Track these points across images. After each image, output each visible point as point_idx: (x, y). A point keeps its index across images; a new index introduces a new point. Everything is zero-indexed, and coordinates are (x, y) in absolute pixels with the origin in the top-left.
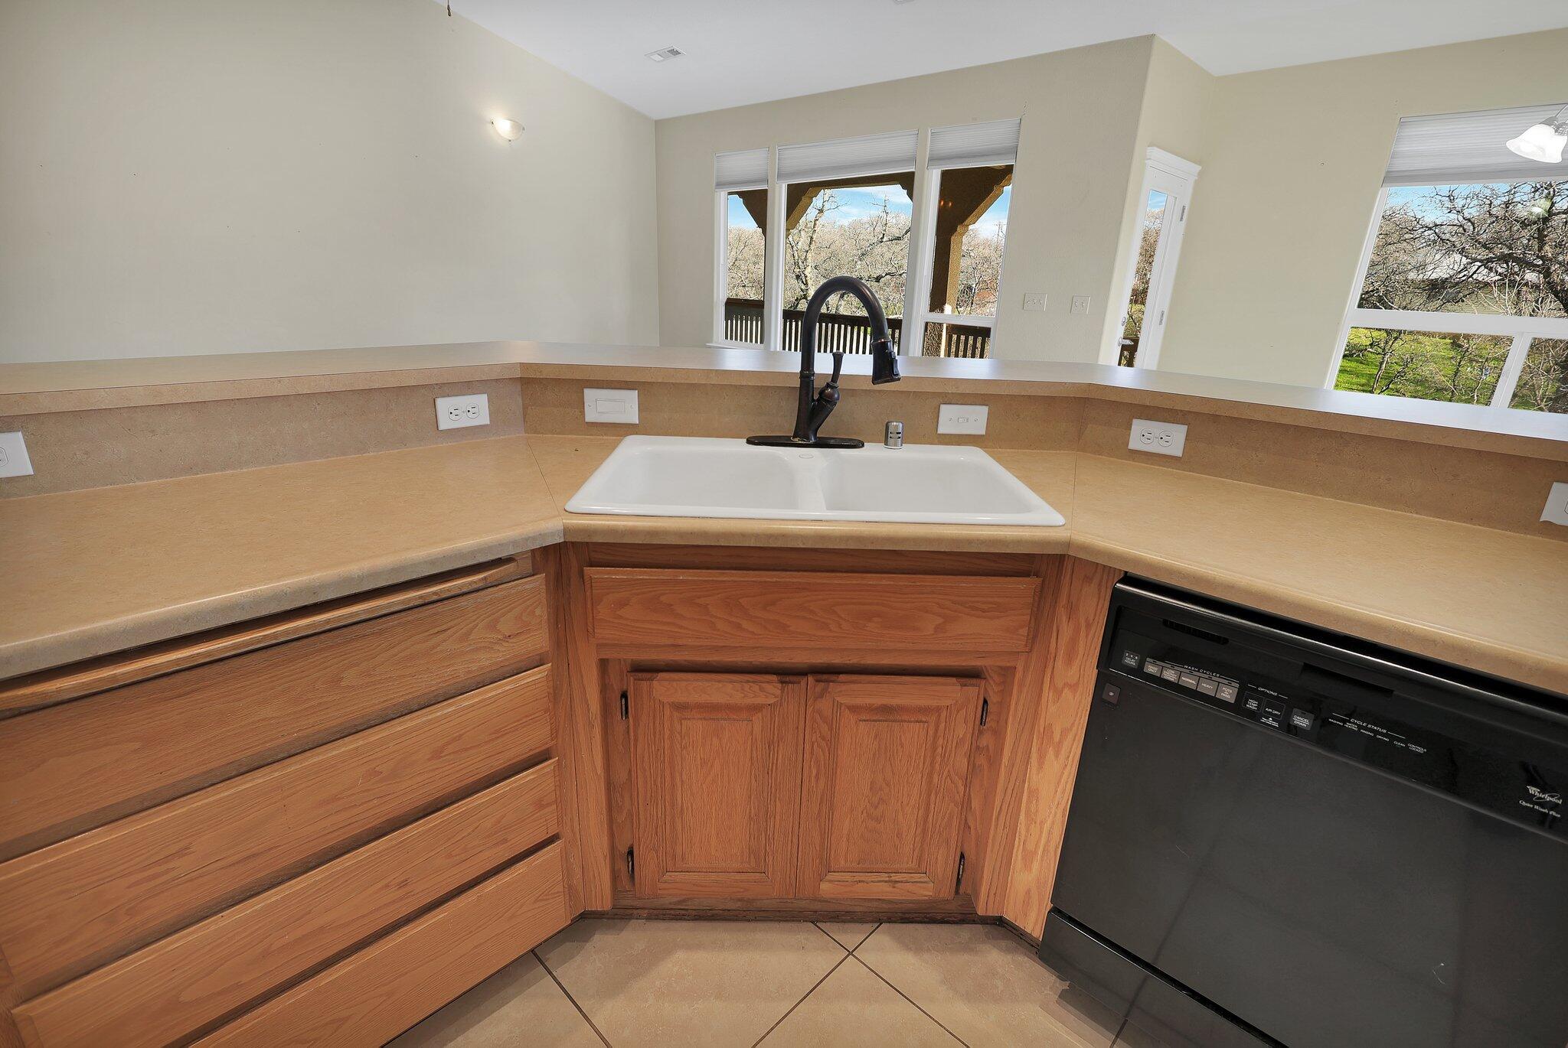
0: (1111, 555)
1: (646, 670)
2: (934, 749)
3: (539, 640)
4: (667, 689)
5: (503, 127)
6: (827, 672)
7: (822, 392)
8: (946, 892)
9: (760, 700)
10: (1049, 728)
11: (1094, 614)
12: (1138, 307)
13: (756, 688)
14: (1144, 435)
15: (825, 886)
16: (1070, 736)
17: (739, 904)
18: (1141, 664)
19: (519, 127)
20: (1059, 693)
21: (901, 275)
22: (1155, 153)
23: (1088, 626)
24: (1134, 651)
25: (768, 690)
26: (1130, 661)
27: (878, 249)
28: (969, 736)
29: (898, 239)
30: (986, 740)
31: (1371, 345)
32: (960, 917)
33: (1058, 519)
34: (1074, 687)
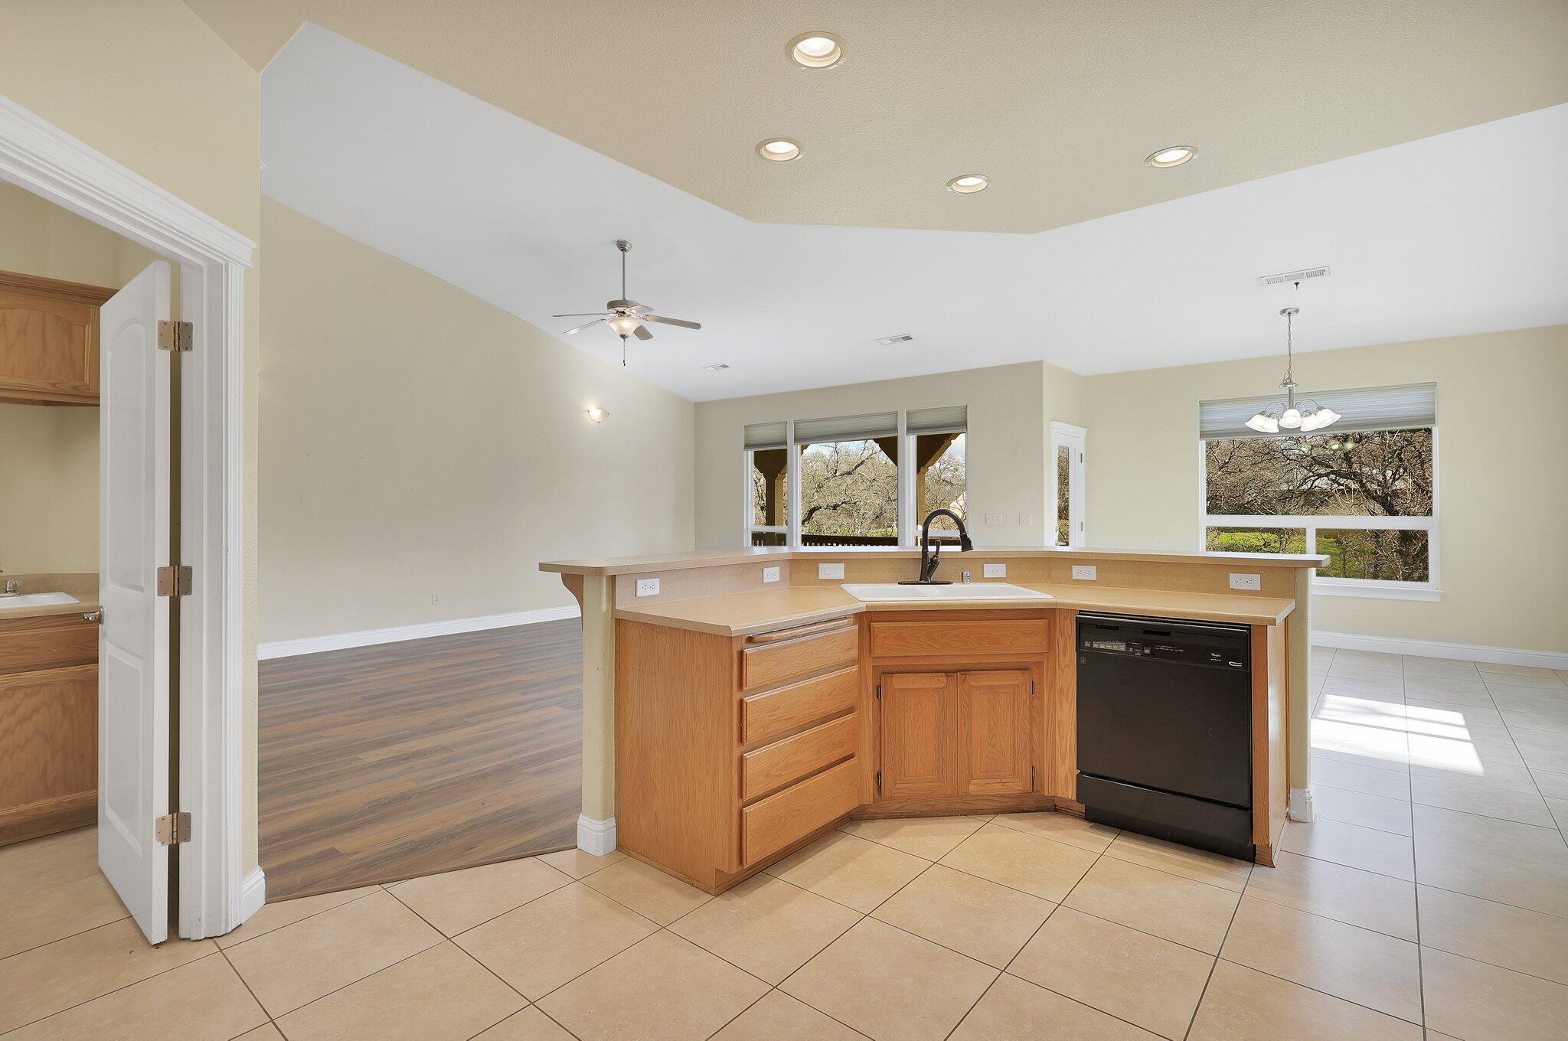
0: (1072, 605)
1: (889, 673)
2: (1014, 708)
3: (855, 653)
4: (899, 682)
5: (595, 414)
6: (965, 671)
7: (932, 560)
8: (1029, 788)
9: (937, 686)
10: (1062, 688)
11: (1070, 629)
12: (1064, 521)
13: (936, 679)
14: (1079, 572)
15: (971, 787)
16: (1071, 688)
17: (928, 808)
18: (1092, 645)
19: (606, 414)
20: (1063, 670)
21: (855, 503)
22: (1057, 425)
23: (1070, 638)
24: (1088, 640)
25: (940, 681)
26: (1087, 644)
27: (832, 483)
28: (1028, 698)
29: (849, 473)
30: (1036, 702)
31: (1264, 545)
32: (1036, 809)
33: (1051, 597)
34: (1068, 666)
